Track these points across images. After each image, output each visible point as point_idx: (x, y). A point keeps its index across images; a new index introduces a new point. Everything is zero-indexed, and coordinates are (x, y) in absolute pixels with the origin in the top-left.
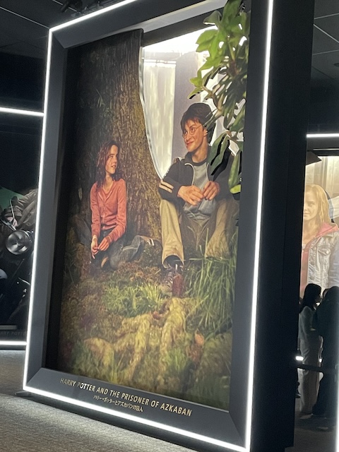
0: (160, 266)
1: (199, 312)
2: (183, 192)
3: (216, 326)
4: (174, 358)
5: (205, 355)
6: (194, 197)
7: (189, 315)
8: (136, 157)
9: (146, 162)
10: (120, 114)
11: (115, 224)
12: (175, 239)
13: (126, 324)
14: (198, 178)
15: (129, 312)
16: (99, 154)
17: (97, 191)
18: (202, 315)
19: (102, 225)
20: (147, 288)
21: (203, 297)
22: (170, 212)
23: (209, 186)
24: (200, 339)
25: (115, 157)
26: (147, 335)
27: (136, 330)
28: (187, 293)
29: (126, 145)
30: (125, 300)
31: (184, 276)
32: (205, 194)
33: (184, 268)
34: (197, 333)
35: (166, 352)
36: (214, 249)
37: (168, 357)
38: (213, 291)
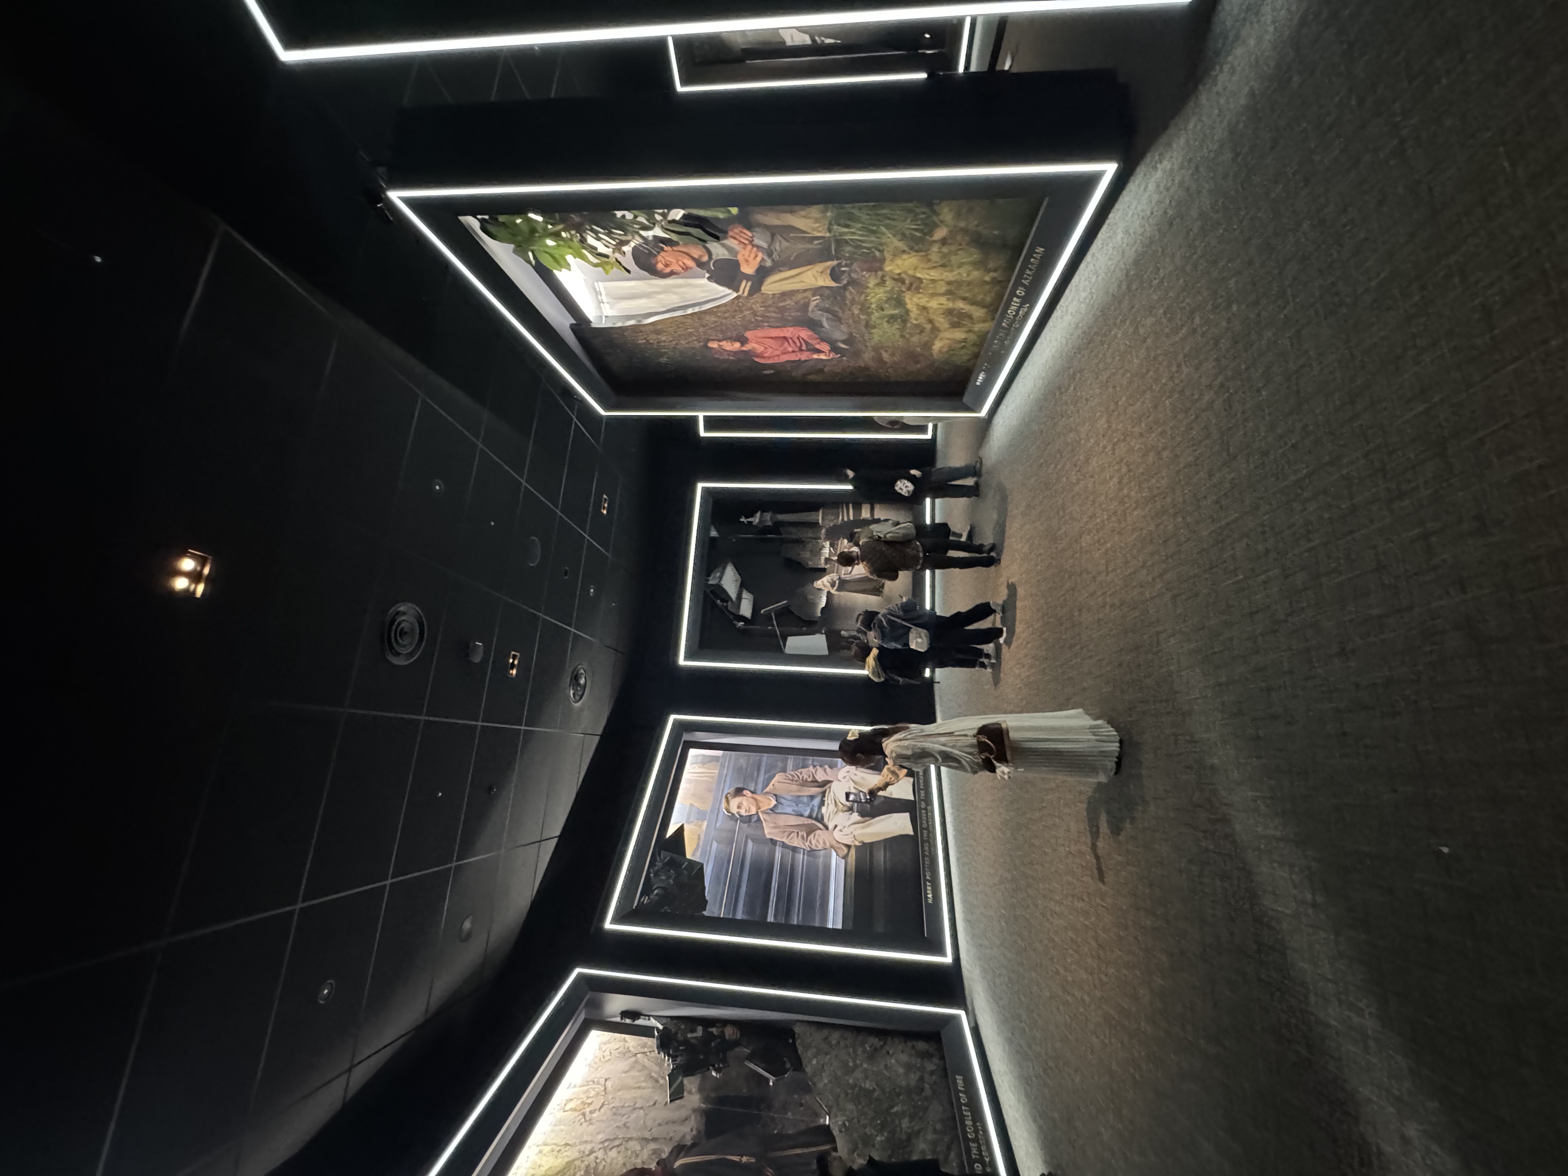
0: (845, 288)
1: (903, 237)
2: (749, 269)
3: (924, 213)
4: (963, 263)
5: (962, 224)
6: (753, 255)
7: (906, 249)
8: (715, 322)
9: (720, 312)
10: (671, 341)
11: (798, 338)
12: (810, 273)
13: (916, 319)
14: (726, 253)
15: (904, 318)
16: (721, 358)
17: (763, 357)
18: (908, 232)
19: (801, 350)
20: (873, 300)
21: (884, 234)
22: (775, 282)
23: (735, 238)
24: (940, 233)
25: (721, 343)
26: (933, 295)
27: (924, 308)
28: (877, 254)
29: (705, 333)
30: (888, 322)
31: (856, 260)
32: (746, 242)
33: (846, 260)
34: (931, 237)
35: (955, 273)
36: (817, 225)
37: (962, 270)
38: (874, 222)
